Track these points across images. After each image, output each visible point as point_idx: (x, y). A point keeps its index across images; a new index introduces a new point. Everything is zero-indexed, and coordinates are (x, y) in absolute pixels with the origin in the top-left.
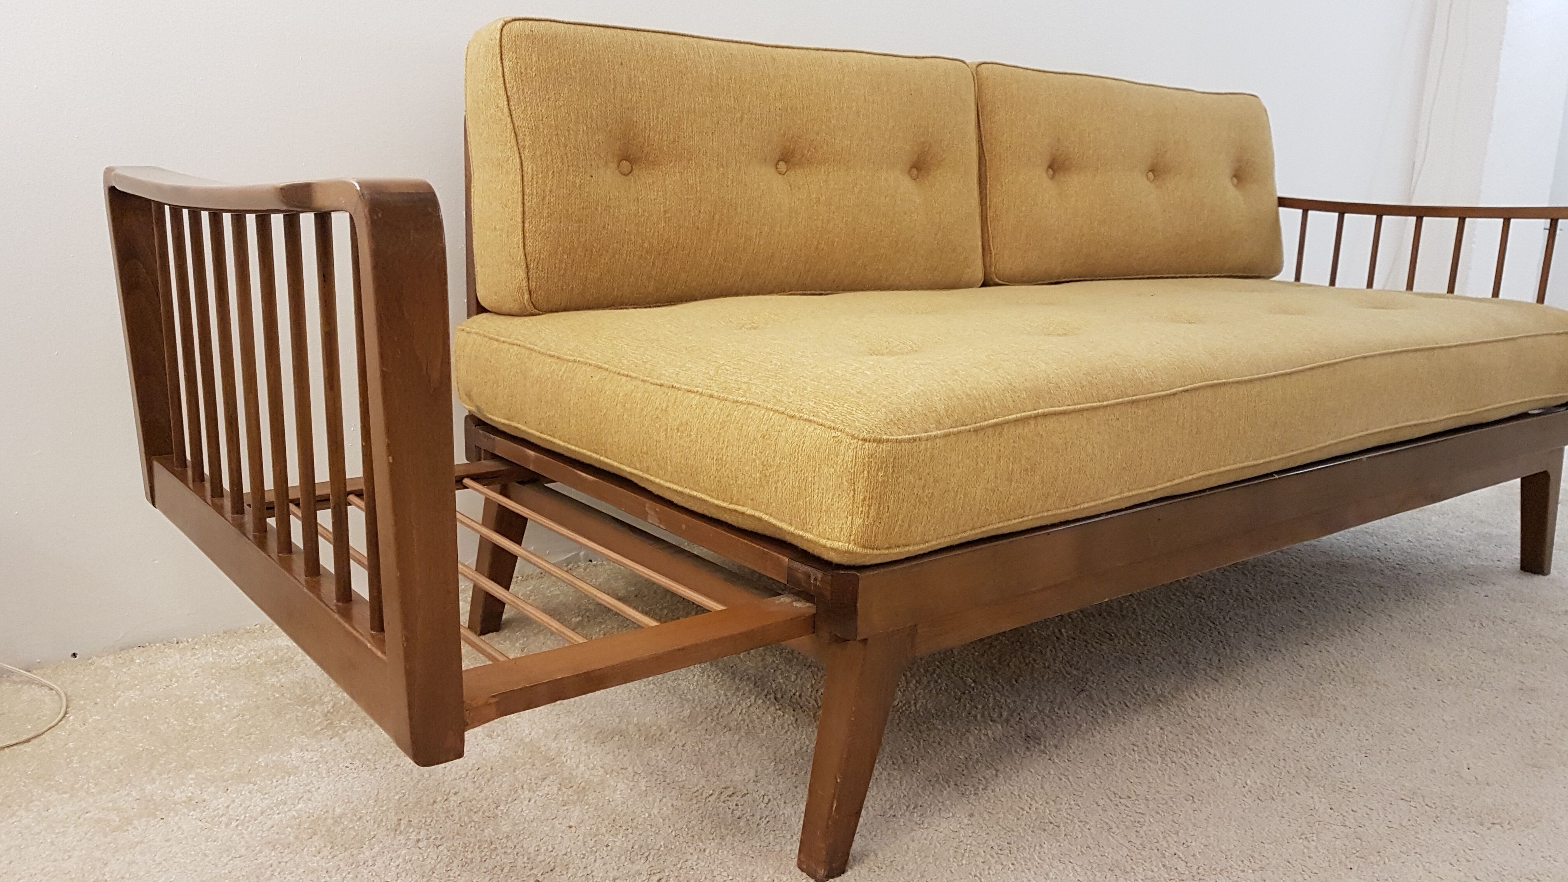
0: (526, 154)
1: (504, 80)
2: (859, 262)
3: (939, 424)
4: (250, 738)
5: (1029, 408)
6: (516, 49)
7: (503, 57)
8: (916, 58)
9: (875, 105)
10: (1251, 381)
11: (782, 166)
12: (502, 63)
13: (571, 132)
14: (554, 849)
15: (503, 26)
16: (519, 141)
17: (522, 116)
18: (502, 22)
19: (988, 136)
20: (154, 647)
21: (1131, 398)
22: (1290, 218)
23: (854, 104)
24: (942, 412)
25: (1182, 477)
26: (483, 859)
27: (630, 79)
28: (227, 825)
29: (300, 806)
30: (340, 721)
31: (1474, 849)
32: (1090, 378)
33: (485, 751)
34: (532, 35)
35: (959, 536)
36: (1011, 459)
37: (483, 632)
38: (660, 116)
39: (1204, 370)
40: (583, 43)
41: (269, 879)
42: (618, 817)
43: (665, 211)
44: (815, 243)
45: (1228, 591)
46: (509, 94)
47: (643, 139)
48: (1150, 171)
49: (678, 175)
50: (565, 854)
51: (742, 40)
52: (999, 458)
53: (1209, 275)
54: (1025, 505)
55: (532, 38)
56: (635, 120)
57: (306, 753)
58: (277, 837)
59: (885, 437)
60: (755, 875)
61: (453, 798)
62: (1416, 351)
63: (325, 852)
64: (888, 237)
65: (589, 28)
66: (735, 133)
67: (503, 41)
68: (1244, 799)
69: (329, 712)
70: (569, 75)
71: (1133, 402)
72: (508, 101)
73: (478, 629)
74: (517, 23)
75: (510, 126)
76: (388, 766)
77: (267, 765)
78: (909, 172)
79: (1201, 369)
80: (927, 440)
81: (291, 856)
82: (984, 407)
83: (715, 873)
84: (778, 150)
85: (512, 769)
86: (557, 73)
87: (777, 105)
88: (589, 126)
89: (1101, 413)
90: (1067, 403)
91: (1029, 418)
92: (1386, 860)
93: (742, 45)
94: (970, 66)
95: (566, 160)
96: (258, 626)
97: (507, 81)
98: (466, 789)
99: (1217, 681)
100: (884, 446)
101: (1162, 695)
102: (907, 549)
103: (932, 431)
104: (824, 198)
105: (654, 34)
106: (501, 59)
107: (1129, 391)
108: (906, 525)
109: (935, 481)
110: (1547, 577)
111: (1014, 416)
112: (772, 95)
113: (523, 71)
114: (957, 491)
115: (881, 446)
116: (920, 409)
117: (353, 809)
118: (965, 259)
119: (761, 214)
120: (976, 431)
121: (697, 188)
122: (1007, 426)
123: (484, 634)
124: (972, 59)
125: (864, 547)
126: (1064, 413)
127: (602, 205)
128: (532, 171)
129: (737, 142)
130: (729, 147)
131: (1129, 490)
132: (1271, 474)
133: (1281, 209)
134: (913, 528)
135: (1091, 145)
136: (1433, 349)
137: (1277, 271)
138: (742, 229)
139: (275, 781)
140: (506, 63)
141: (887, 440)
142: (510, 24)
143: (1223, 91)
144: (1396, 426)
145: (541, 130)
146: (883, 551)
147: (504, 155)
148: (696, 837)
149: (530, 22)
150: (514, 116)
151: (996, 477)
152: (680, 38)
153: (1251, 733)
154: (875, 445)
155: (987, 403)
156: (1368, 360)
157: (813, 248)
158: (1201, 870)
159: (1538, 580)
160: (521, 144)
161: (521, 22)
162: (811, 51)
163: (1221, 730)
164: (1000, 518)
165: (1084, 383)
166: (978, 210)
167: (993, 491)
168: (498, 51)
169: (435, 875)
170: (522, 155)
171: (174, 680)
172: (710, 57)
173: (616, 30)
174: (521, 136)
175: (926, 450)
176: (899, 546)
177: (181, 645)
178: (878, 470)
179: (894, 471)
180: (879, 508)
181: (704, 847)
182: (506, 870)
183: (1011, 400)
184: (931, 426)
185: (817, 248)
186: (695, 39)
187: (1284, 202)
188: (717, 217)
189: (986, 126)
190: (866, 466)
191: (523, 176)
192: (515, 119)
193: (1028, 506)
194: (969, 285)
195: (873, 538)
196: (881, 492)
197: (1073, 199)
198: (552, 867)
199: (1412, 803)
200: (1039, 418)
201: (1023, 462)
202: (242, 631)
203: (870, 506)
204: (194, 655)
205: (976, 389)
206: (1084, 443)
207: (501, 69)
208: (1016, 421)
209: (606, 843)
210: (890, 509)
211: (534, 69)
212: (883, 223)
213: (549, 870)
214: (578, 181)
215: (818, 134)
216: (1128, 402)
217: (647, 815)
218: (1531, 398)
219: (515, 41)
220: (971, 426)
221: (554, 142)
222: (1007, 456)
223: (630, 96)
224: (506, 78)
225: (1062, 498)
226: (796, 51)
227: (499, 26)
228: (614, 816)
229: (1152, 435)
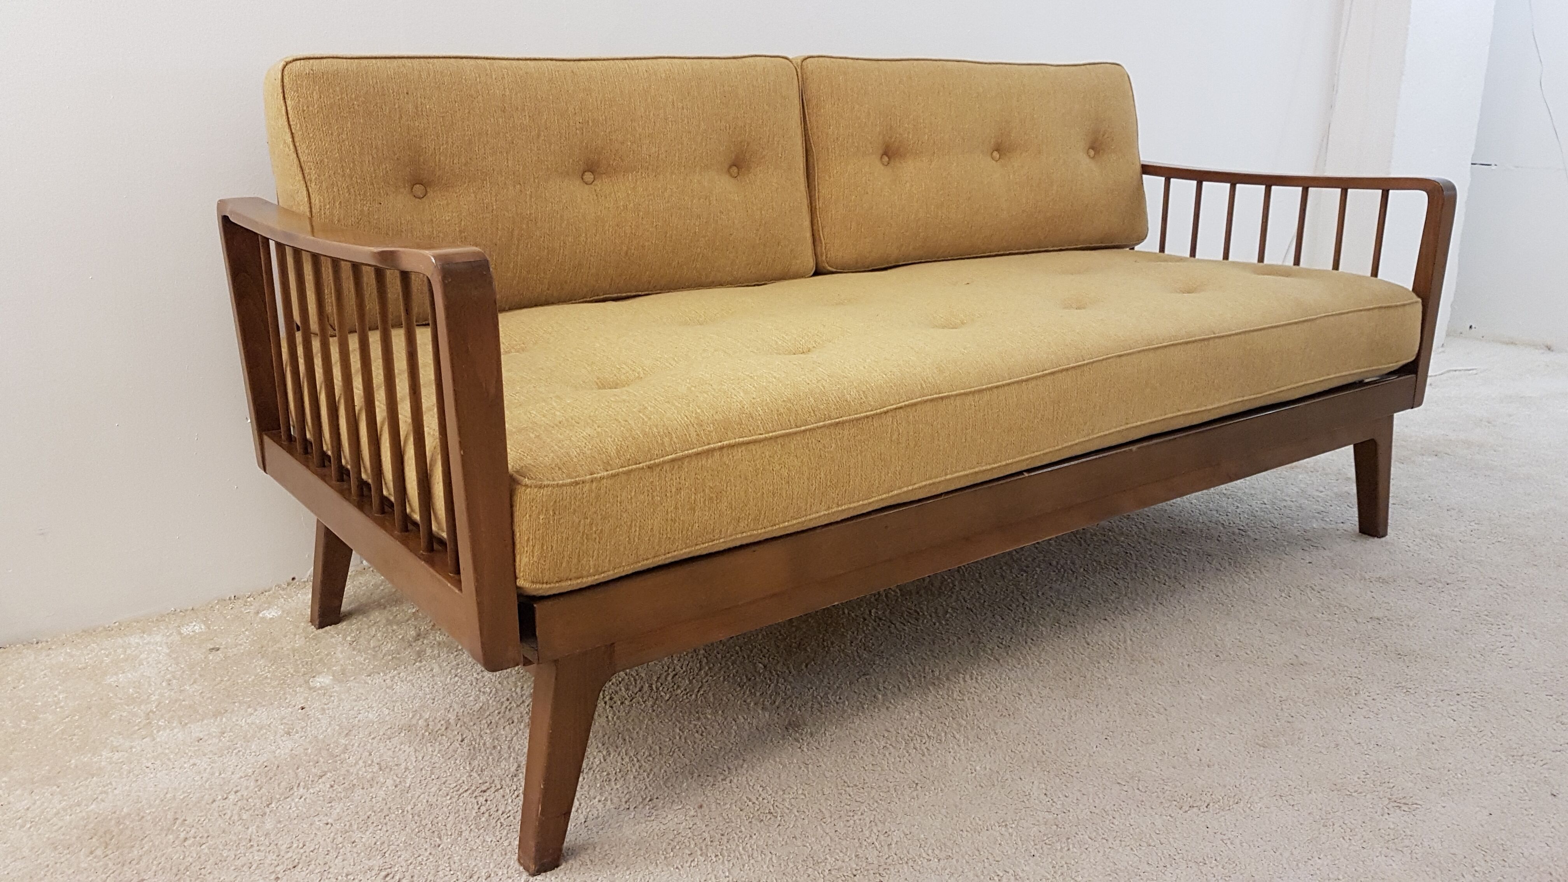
0: (313, 187)
1: (288, 118)
2: (675, 263)
3: (607, 465)
4: (72, 739)
5: (715, 440)
6: (297, 88)
7: (286, 96)
8: (734, 58)
9: (685, 110)
10: (980, 391)
11: (589, 176)
12: (285, 102)
13: (356, 163)
14: (304, 846)
15: (284, 67)
16: (306, 175)
17: (306, 152)
18: (283, 63)
19: (815, 130)
20: (14, 649)
21: (833, 421)
22: (1153, 185)
23: (662, 111)
24: (613, 453)
25: (900, 488)
26: (237, 857)
27: (417, 108)
28: (22, 826)
29: (93, 806)
30: (159, 720)
31: (1161, 833)
32: (789, 405)
33: (279, 748)
34: (313, 74)
35: (640, 564)
36: (693, 490)
37: (321, 626)
38: (450, 140)
39: (924, 386)
40: (366, 77)
41: (41, 879)
42: (373, 814)
43: (460, 231)
44: (625, 248)
45: (1054, 563)
46: (293, 131)
47: (433, 165)
48: (996, 150)
49: (473, 195)
50: (312, 851)
51: (542, 57)
52: (679, 490)
53: (1063, 248)
54: (713, 530)
55: (313, 77)
56: (424, 146)
57: (117, 753)
58: (62, 837)
59: (546, 483)
60: (475, 869)
61: (232, 797)
62: (1187, 343)
63: (99, 852)
64: (704, 237)
65: (374, 61)
66: (531, 150)
67: (285, 81)
68: (967, 785)
69: (151, 711)
70: (352, 109)
71: (837, 424)
72: (293, 137)
73: (317, 623)
74: (298, 62)
75: (296, 161)
76: (185, 765)
77: (76, 766)
78: (728, 171)
79: (921, 385)
80: (592, 481)
81: (68, 856)
82: (663, 443)
83: (441, 868)
84: (581, 163)
85: (295, 767)
86: (340, 109)
87: (577, 118)
88: (375, 156)
89: (799, 438)
90: (759, 432)
91: (713, 450)
92: (1071, 846)
93: (540, 62)
94: (794, 61)
95: (352, 190)
96: (117, 624)
97: (291, 119)
98: (247, 788)
99: (998, 661)
100: (544, 491)
101: (938, 678)
102: (579, 581)
103: (598, 473)
104: (632, 205)
105: (444, 60)
106: (284, 98)
107: (833, 414)
108: (575, 561)
109: (604, 518)
110: (1383, 539)
111: (695, 450)
112: (571, 109)
113: (305, 108)
114: (631, 525)
115: (542, 491)
116: (588, 452)
117: (139, 809)
118: (792, 251)
119: (564, 225)
120: (650, 467)
121: (492, 206)
122: (687, 460)
123: (322, 627)
124: (795, 53)
125: (533, 582)
126: (755, 442)
127: (393, 229)
128: (320, 202)
129: (535, 158)
130: (525, 164)
131: (838, 505)
132: (1021, 473)
133: (1144, 176)
134: (584, 562)
135: (927, 130)
136: (1209, 339)
137: (1141, 239)
138: (544, 242)
139: (77, 782)
140: (289, 102)
141: (548, 486)
142: (291, 64)
143: (1081, 63)
144: (1163, 417)
145: (326, 164)
146: (552, 585)
147: (295, 188)
148: (436, 833)
149: (311, 61)
150: (299, 152)
151: (676, 508)
152: (472, 62)
153: (1005, 716)
154: (536, 490)
155: (666, 440)
156: (1123, 358)
157: (623, 254)
158: (890, 861)
159: (1373, 543)
160: (307, 178)
161: (302, 61)
162: (617, 61)
163: (977, 713)
164: (686, 544)
165: (782, 410)
166: (805, 202)
167: (674, 521)
168: (281, 91)
169: (188, 873)
170: (310, 188)
171: (22, 681)
172: (503, 78)
173: (403, 60)
174: (307, 171)
175: (591, 491)
176: (570, 579)
177: (40, 645)
178: (539, 513)
179: (555, 513)
180: (542, 547)
181: (440, 843)
182: (253, 867)
183: (695, 433)
184: (599, 468)
185: (626, 253)
186: (489, 61)
187: (1147, 169)
188: (516, 233)
189: (812, 120)
190: (528, 510)
191: (311, 208)
192: (300, 155)
193: (717, 531)
194: (796, 276)
195: (540, 575)
196: (543, 533)
197: (908, 184)
198: (295, 864)
199: (1125, 788)
200: (725, 450)
201: (707, 491)
202: (100, 629)
203: (534, 546)
204: (48, 655)
205: (657, 426)
206: (778, 467)
207: (284, 108)
208: (698, 454)
209: (353, 840)
210: (554, 548)
211: (316, 107)
212: (697, 223)
213: (291, 866)
214: (365, 209)
215: (622, 143)
216: (831, 425)
217: (400, 811)
218: (1338, 375)
219: (296, 80)
220: (644, 464)
221: (339, 174)
222: (688, 487)
223: (417, 124)
224: (290, 116)
225: (756, 520)
226: (600, 63)
227: (281, 67)
228: (370, 813)
229: (861, 452)
